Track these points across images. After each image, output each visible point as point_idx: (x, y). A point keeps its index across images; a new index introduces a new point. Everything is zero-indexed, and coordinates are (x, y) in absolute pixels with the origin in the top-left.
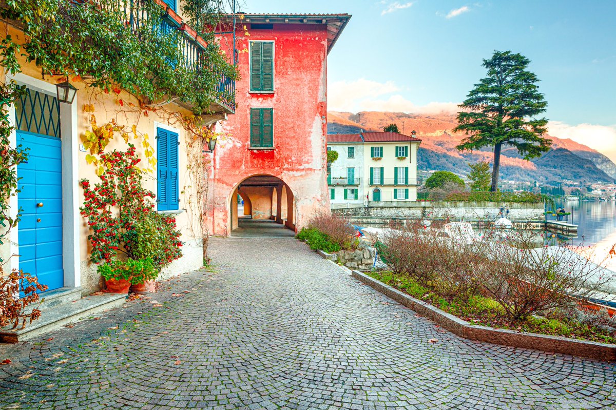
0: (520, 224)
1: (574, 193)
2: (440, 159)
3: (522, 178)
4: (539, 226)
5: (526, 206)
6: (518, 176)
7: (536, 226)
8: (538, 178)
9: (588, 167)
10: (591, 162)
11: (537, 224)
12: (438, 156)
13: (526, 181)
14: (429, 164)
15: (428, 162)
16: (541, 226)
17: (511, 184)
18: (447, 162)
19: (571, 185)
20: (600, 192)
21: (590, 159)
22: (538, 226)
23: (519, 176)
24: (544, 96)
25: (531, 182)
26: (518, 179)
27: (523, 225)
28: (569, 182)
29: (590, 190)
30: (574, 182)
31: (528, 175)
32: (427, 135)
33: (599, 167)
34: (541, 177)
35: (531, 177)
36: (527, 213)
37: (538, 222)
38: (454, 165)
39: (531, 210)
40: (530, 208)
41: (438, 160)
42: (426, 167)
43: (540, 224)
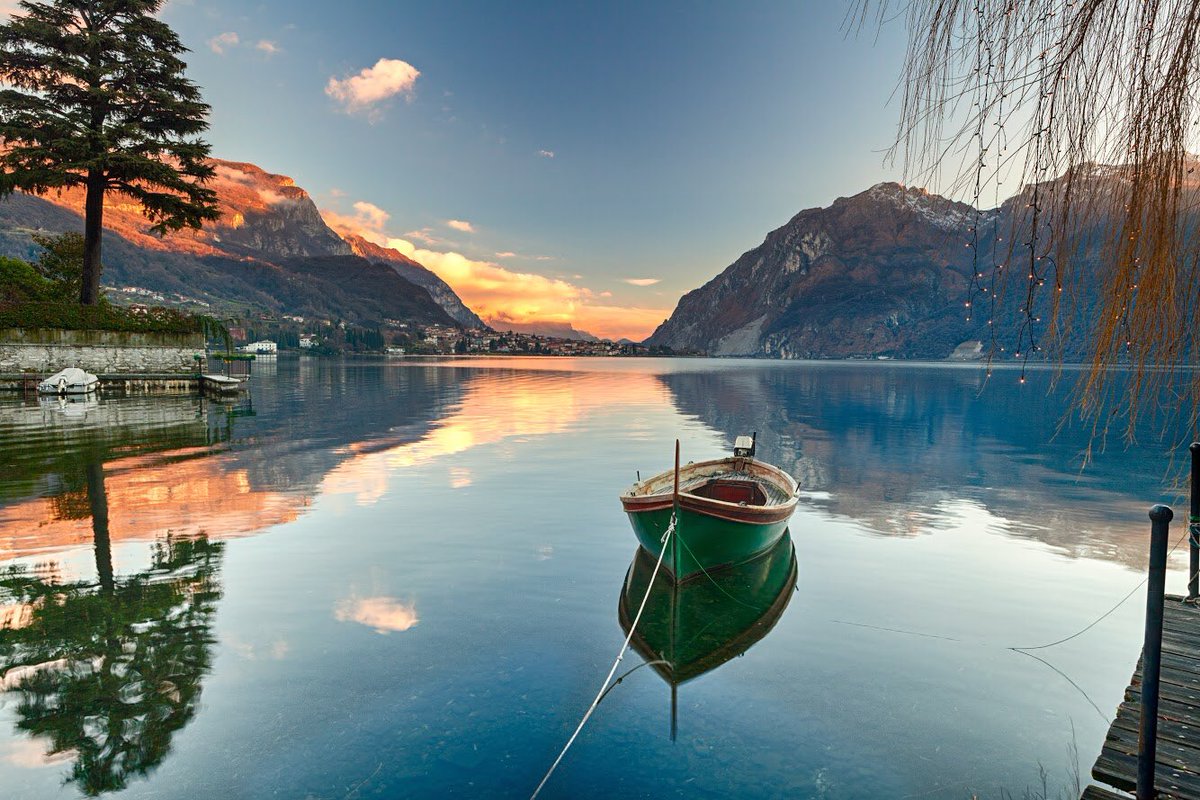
0: (140, 382)
1: (397, 343)
2: (151, 264)
3: (319, 314)
4: (187, 386)
5: (160, 342)
6: (311, 308)
7: (179, 387)
8: (344, 313)
9: (420, 300)
10: (425, 291)
11: (182, 382)
12: (145, 257)
13: (324, 319)
14: (123, 272)
15: (120, 268)
16: (191, 387)
17: (297, 322)
18: (166, 271)
19: (396, 328)
20: (434, 341)
21: (425, 286)
22: (184, 387)
23: (313, 309)
24: (199, 91)
25: (332, 321)
26: (310, 314)
27: (146, 385)
28: (393, 323)
29: (422, 336)
30: (401, 323)
31: (329, 308)
32: (119, 207)
33: (437, 301)
34: (351, 313)
35: (334, 311)
36: (164, 359)
37: (184, 378)
38: (183, 280)
39: (174, 351)
40: (171, 346)
41: (145, 266)
42: (117, 278)
43: (187, 383)
